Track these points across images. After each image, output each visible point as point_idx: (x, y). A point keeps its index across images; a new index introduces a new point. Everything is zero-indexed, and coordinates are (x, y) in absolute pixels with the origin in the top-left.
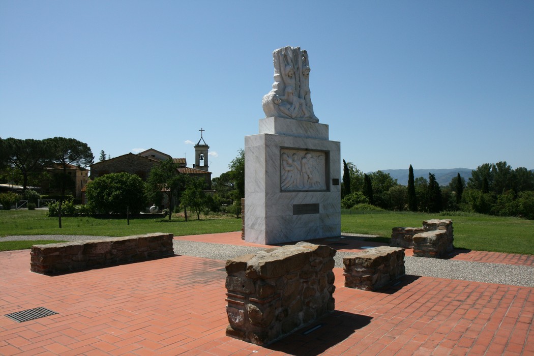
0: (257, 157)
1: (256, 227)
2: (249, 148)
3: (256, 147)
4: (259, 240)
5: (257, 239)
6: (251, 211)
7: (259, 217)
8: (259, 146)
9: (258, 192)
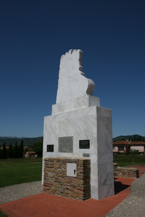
0: (107, 125)
1: (108, 182)
2: (100, 116)
3: (106, 117)
4: (110, 193)
5: (108, 193)
6: (103, 170)
7: (109, 174)
8: (108, 117)
9: (108, 153)
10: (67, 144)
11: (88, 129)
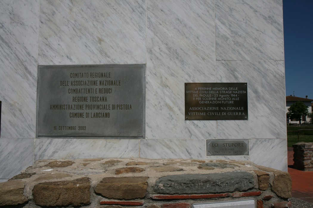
10: (104, 99)
11: (241, 40)
